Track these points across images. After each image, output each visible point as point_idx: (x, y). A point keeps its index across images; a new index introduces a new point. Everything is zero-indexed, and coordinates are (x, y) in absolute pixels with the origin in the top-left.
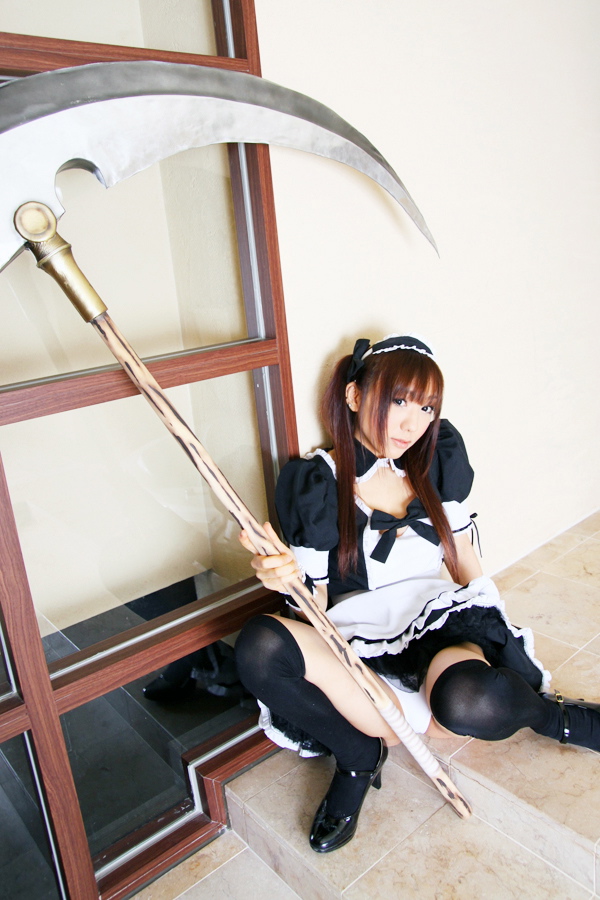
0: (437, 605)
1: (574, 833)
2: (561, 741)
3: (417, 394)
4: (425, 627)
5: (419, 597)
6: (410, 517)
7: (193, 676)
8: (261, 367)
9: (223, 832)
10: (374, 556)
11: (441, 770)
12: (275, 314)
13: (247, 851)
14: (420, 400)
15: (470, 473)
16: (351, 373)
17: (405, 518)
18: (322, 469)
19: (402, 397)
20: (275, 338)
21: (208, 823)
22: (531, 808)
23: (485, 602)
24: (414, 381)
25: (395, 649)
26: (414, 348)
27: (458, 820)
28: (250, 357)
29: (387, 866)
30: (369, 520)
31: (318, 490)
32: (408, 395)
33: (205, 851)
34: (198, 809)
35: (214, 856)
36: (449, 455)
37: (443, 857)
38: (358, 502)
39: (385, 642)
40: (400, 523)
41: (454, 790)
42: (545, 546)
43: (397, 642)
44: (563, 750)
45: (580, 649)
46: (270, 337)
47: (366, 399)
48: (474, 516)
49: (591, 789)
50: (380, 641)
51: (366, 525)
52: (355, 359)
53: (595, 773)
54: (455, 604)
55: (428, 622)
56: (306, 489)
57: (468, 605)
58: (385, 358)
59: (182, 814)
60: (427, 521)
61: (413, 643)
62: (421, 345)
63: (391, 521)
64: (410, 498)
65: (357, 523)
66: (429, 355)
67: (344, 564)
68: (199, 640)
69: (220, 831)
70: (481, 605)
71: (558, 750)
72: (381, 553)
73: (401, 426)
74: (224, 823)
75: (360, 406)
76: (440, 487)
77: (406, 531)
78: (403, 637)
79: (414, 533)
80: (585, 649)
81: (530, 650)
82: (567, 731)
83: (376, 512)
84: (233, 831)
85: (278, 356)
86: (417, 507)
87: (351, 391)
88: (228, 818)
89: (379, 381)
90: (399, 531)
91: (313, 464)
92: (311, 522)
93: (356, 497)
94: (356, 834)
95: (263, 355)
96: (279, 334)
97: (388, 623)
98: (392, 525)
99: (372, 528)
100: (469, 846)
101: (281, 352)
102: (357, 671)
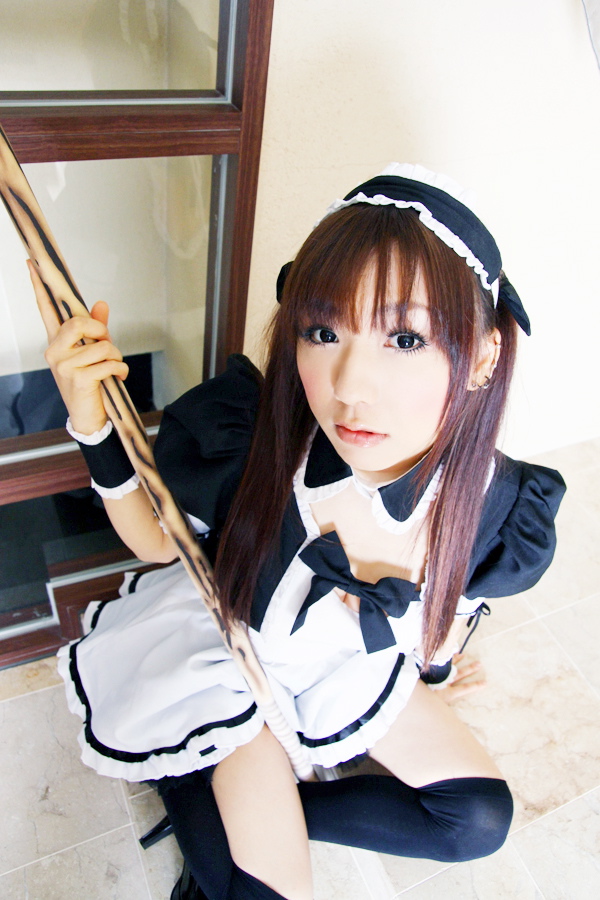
101: (245, 136)
102: (238, 655)
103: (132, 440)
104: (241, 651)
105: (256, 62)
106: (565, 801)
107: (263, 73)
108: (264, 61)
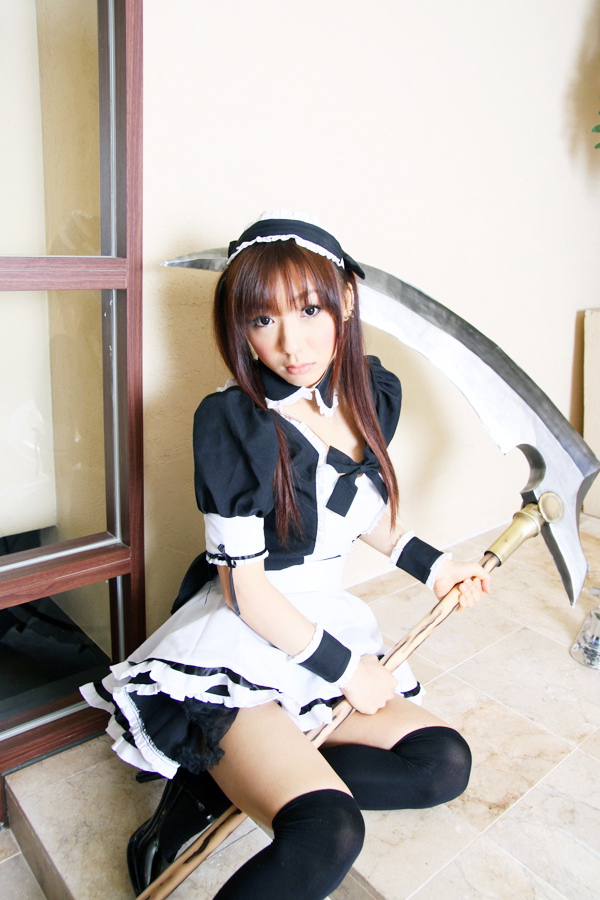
13: (18, 857)
28: (88, 274)
63: (348, 465)
74: (2, 822)
80: (451, 671)
83: (332, 449)
84: (10, 830)
85: (126, 279)
88: (6, 814)
95: (106, 275)
96: (131, 253)
106: (522, 794)
108: (140, 223)
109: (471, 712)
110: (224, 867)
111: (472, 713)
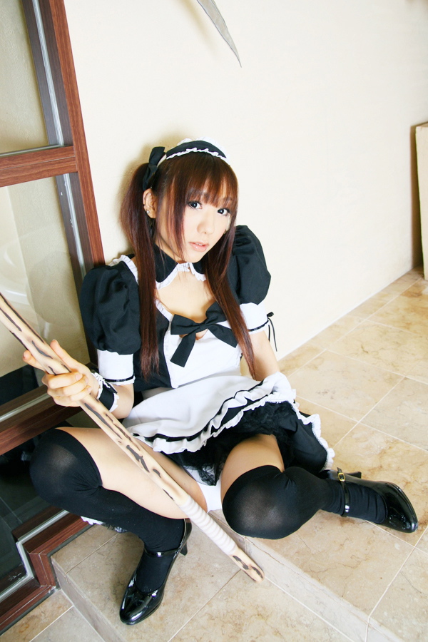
0: (233, 404)
1: (351, 606)
2: (342, 515)
3: (211, 197)
4: (221, 425)
5: (217, 394)
6: (210, 321)
7: (23, 459)
8: (62, 174)
9: (53, 592)
10: (174, 360)
11: (237, 547)
12: (71, 120)
13: (72, 610)
14: (215, 202)
15: (267, 277)
16: (146, 180)
17: (204, 323)
18: (124, 276)
19: (195, 199)
20: (72, 145)
21: (38, 588)
22: (314, 581)
23: (277, 399)
24: (207, 182)
25: (194, 447)
26: (206, 150)
27: (252, 583)
28: (44, 165)
29: (188, 633)
30: (170, 324)
31: (118, 298)
32: (202, 197)
33: (36, 612)
34: (30, 575)
35: (43, 618)
36: (247, 262)
37: (238, 621)
38: (159, 307)
39: (185, 440)
40: (200, 327)
41: (248, 561)
42: (330, 327)
43: (197, 440)
44: (342, 522)
45: (359, 422)
46: (68, 144)
47: (162, 204)
48: (270, 315)
49: (366, 560)
50: (181, 439)
51: (167, 329)
52: (149, 166)
53: (369, 543)
54: (250, 402)
55: (224, 422)
56: (106, 298)
57: (262, 403)
58: (178, 162)
59: (15, 581)
60: (225, 324)
61: (210, 441)
62: (213, 149)
63: (191, 326)
64: (210, 301)
65: (158, 328)
66: (222, 158)
67: (147, 366)
68: (12, 441)
69: (49, 592)
70: (274, 401)
71: (338, 522)
72: (181, 357)
73: (198, 229)
74: (54, 585)
75: (157, 211)
76: (239, 291)
77: (207, 334)
78: (202, 435)
79: (212, 336)
80: (361, 422)
81: (317, 431)
82: (347, 507)
83: (177, 317)
84: (62, 590)
85: (76, 163)
86: (216, 312)
87: (148, 198)
88: (56, 581)
89: (173, 185)
90: (199, 334)
91: (116, 272)
92: (111, 330)
93: (157, 302)
94: (163, 601)
95: (59, 162)
96: (76, 141)
97: (189, 420)
98: (192, 329)
99: (172, 334)
100: (260, 609)
101: (79, 159)
102: (155, 475)
103: (33, 343)
104: (155, 471)
105: (75, 114)
107: (80, 120)
108: (79, 113)
109: (383, 452)
110: (229, 599)
111: (385, 453)
